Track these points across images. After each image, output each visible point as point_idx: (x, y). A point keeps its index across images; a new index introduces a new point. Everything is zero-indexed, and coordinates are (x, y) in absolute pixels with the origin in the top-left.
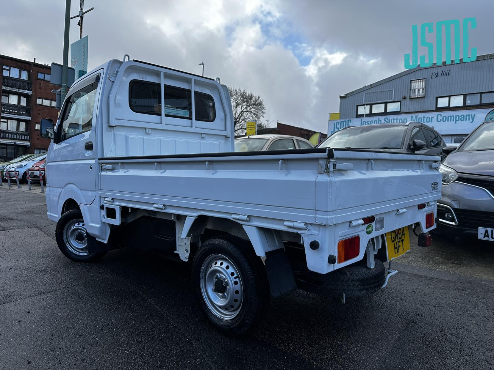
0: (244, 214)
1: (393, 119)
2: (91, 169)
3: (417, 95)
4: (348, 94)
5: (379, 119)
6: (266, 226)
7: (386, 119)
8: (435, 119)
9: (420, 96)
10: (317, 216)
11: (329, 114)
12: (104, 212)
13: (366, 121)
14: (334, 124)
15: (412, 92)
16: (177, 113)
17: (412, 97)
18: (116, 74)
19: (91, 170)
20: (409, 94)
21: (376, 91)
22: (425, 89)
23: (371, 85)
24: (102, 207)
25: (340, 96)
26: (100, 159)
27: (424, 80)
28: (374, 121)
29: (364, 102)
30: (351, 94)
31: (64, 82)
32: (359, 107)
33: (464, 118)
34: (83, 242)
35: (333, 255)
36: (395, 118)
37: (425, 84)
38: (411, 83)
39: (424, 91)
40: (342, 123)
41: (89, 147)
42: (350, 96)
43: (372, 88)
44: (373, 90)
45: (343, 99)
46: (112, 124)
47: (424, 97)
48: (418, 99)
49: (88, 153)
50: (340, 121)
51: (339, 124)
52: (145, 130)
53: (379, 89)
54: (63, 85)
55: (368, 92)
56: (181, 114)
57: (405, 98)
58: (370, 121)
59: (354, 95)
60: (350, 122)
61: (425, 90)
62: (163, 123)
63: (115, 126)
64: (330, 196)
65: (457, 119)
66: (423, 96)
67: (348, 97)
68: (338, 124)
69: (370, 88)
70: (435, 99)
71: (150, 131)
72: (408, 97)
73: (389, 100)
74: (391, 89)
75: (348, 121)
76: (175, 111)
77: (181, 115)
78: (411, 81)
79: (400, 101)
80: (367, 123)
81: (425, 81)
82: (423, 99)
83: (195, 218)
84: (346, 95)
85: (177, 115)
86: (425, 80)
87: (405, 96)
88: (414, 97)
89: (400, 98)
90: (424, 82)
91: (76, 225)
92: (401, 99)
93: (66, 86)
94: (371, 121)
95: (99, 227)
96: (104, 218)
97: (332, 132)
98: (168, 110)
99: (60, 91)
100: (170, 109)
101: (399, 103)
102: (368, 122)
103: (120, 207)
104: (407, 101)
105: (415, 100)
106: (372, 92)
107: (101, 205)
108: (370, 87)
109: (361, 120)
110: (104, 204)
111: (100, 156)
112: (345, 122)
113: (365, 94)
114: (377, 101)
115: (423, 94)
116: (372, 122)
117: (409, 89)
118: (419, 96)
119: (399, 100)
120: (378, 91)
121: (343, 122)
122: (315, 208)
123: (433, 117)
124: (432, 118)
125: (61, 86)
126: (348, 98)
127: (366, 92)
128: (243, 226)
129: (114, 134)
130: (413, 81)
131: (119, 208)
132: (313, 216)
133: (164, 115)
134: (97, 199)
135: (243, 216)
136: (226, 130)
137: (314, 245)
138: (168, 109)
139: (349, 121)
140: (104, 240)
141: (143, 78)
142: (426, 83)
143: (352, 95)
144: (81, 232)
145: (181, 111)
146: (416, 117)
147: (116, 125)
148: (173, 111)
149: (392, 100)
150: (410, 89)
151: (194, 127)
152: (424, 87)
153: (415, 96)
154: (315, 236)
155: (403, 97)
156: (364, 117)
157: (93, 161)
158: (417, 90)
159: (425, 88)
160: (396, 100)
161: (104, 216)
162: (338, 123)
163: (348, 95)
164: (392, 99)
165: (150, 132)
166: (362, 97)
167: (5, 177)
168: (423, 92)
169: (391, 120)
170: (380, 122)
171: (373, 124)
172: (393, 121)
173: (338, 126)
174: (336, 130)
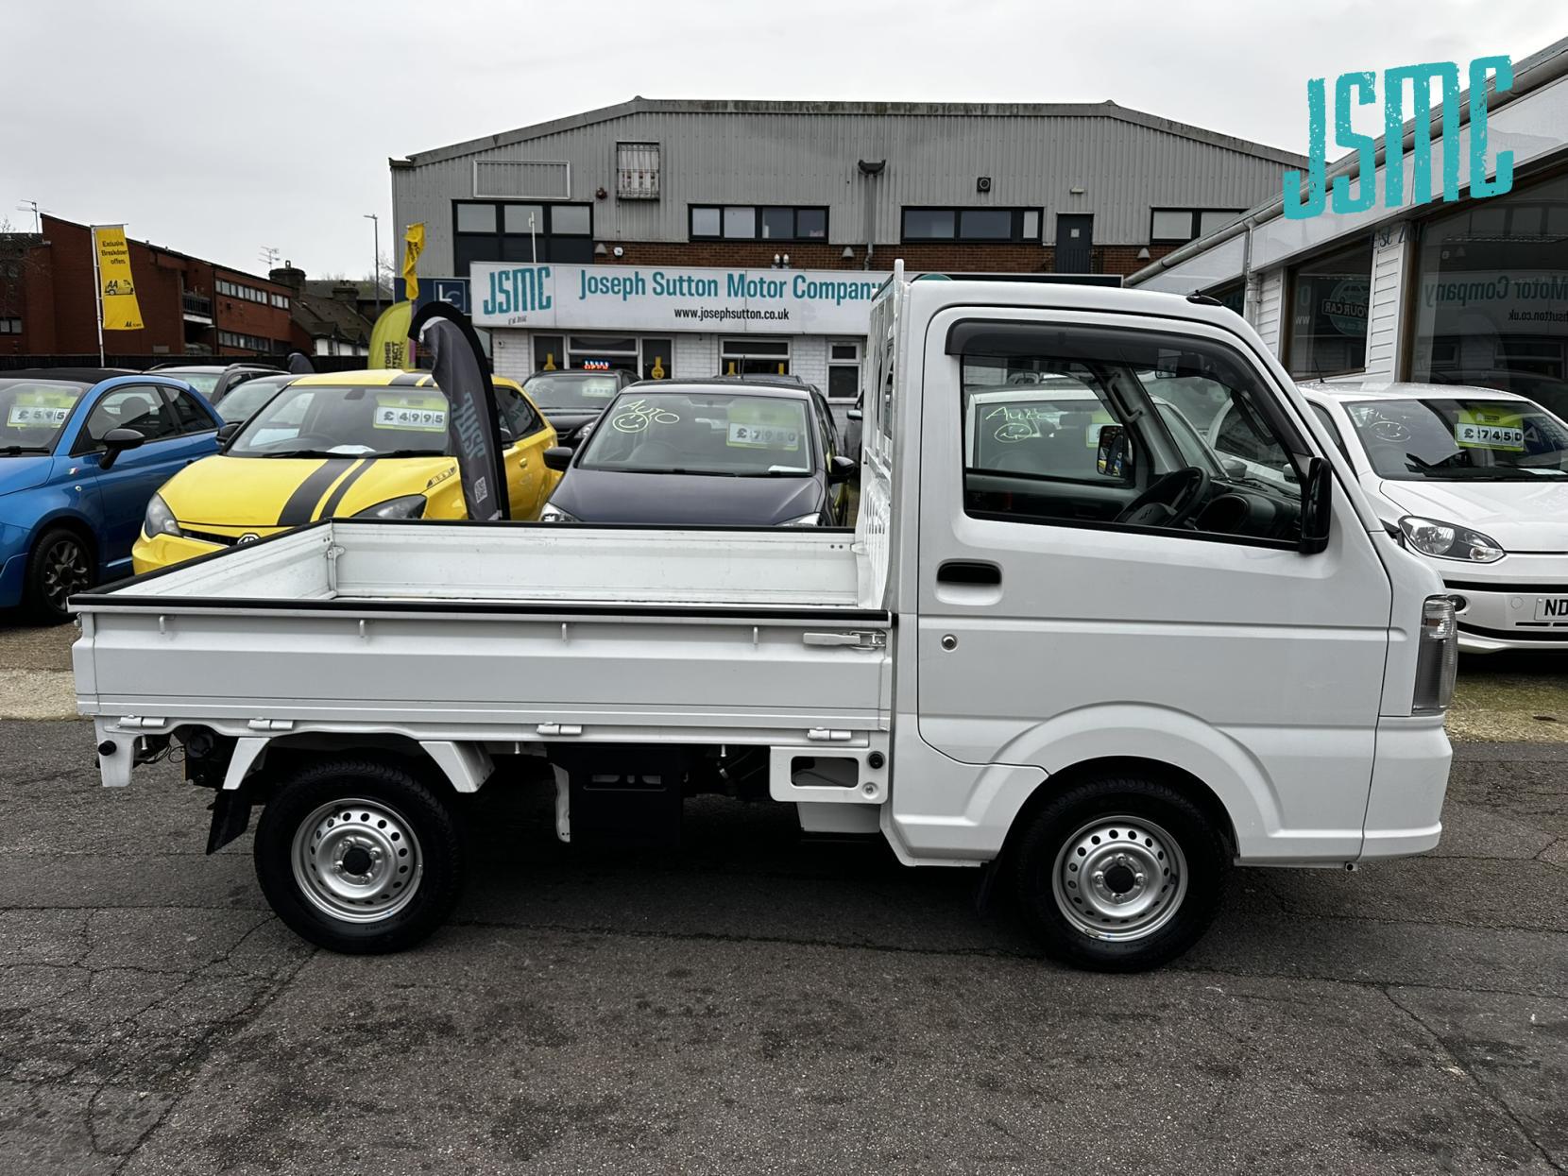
1: (677, 278)
3: (637, 190)
5: (637, 274)
7: (658, 278)
8: (788, 289)
9: (646, 193)
13: (599, 278)
14: (492, 275)
15: (622, 181)
17: (624, 196)
20: (613, 183)
21: (515, 160)
22: (657, 175)
23: (496, 138)
25: (390, 159)
27: (656, 147)
28: (622, 281)
29: (478, 193)
30: (428, 158)
32: (462, 208)
33: (856, 291)
36: (685, 278)
37: (657, 159)
38: (618, 150)
39: (656, 180)
40: (520, 275)
43: (500, 147)
44: (502, 156)
45: (402, 174)
47: (658, 200)
48: (642, 205)
50: (511, 268)
51: (508, 278)
53: (522, 153)
55: (489, 160)
57: (602, 196)
58: (610, 279)
59: (439, 160)
60: (548, 276)
65: (842, 294)
66: (655, 199)
67: (421, 167)
68: (504, 276)
69: (493, 148)
70: (685, 209)
72: (612, 194)
73: (557, 196)
74: (562, 161)
75: (540, 271)
78: (618, 143)
79: (592, 207)
80: (602, 284)
81: (661, 152)
82: (655, 205)
84: (413, 158)
87: (602, 189)
88: (632, 196)
89: (589, 194)
90: (655, 155)
92: (593, 199)
94: (613, 279)
97: (486, 302)
102: (604, 281)
104: (612, 208)
105: (635, 205)
106: (502, 160)
109: (583, 272)
112: (528, 275)
113: (479, 164)
114: (517, 193)
115: (653, 190)
116: (615, 282)
117: (614, 171)
118: (642, 196)
119: (586, 201)
120: (522, 161)
121: (523, 272)
123: (785, 283)
124: (782, 284)
126: (418, 170)
127: (483, 158)
130: (626, 147)
139: (544, 272)
142: (660, 157)
143: (432, 162)
146: (742, 277)
149: (565, 199)
150: (618, 170)
152: (654, 169)
153: (633, 192)
155: (597, 193)
158: (636, 175)
159: (659, 171)
160: (578, 201)
162: (506, 273)
163: (419, 162)
164: (564, 194)
166: (468, 174)
168: (653, 184)
169: (674, 281)
170: (640, 283)
171: (622, 288)
172: (678, 284)
173: (508, 285)
174: (501, 298)
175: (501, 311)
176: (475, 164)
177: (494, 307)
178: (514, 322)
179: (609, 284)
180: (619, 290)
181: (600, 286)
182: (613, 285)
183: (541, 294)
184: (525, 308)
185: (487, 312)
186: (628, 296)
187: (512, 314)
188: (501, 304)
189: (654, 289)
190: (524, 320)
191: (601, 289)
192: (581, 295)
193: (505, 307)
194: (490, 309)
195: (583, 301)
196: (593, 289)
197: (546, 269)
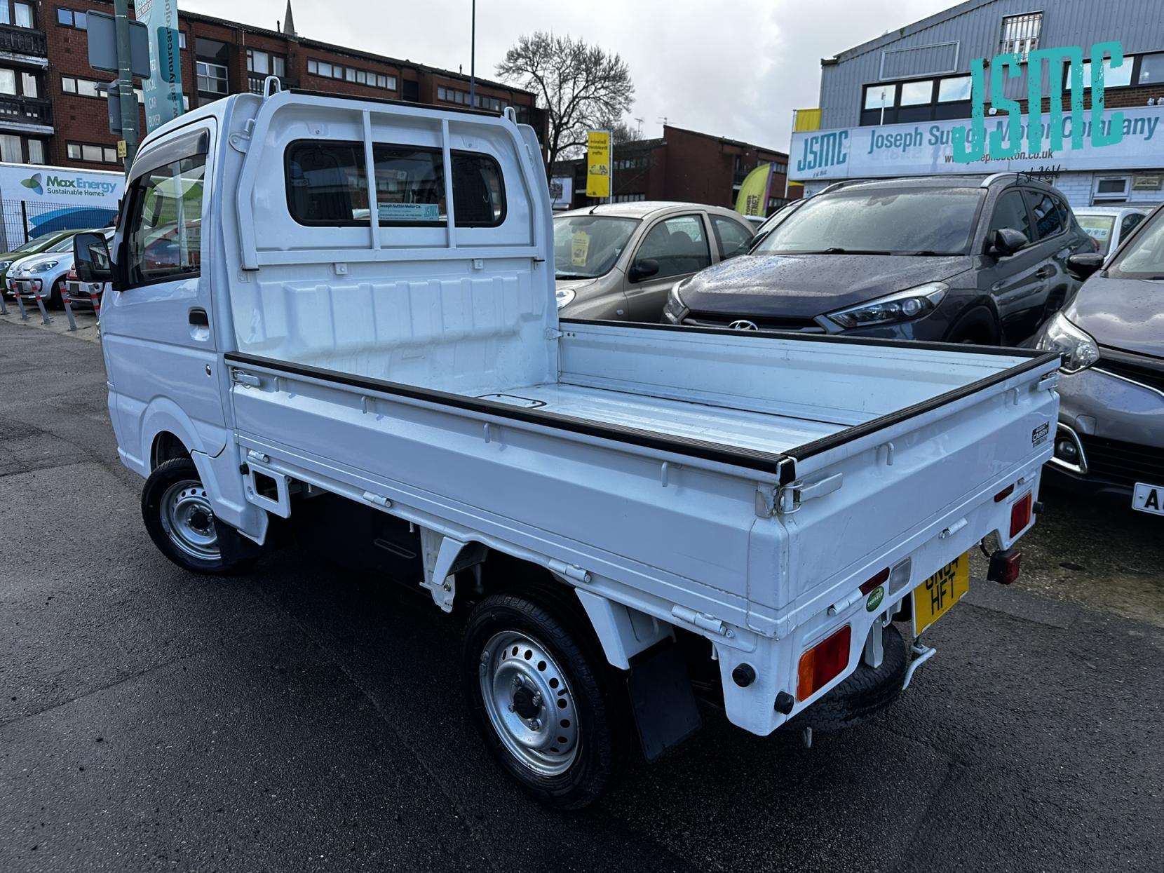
0: (577, 566)
1: (950, 129)
2: (210, 374)
4: (843, 53)
5: (917, 129)
6: (632, 605)
7: (935, 130)
9: (1024, 59)
10: (751, 613)
11: (795, 111)
12: (250, 481)
13: (885, 136)
14: (806, 141)
15: (1005, 49)
16: (407, 213)
18: (250, 133)
19: (209, 376)
21: (914, 47)
22: (1038, 41)
23: (902, 31)
24: (244, 469)
25: (822, 60)
26: (227, 356)
27: (1038, 16)
28: (904, 136)
29: (883, 77)
30: (850, 56)
31: (124, 62)
32: (869, 90)
33: (1129, 127)
34: (208, 530)
35: (787, 692)
37: (1040, 27)
38: (1003, 24)
39: (1036, 45)
40: (826, 139)
41: (199, 318)
42: (848, 60)
43: (905, 37)
44: (905, 45)
45: (830, 69)
46: (250, 264)
49: (200, 335)
50: (819, 134)
51: (817, 142)
52: (332, 268)
53: (923, 40)
54: (121, 69)
55: (894, 49)
56: (420, 215)
58: (894, 135)
59: (858, 56)
60: (846, 137)
61: (1039, 43)
62: (377, 245)
63: (258, 270)
64: (784, 573)
67: (843, 62)
68: (814, 141)
69: (899, 40)
71: (345, 270)
73: (946, 70)
74: (954, 42)
75: (841, 134)
76: (405, 209)
77: (419, 219)
78: (1004, 18)
80: (887, 140)
81: (1041, 19)
83: (462, 545)
84: (839, 57)
85: (411, 219)
86: (1041, 15)
87: (986, 60)
90: (1037, 22)
91: (188, 492)
93: (131, 73)
94: (897, 136)
95: (241, 513)
96: (252, 493)
97: (800, 162)
98: (387, 208)
99: (115, 86)
100: (391, 206)
101: (970, 79)
102: (889, 138)
103: (285, 477)
106: (904, 48)
107: (242, 464)
108: (900, 37)
109: (874, 132)
110: (248, 462)
111: (226, 347)
112: (832, 138)
113: (886, 54)
114: (914, 73)
116: (899, 138)
117: (998, 42)
119: (969, 71)
120: (920, 46)
121: (828, 136)
122: (748, 594)
125: (117, 72)
126: (841, 64)
127: (889, 49)
128: (576, 589)
129: (258, 286)
130: (1010, 20)
131: (283, 479)
132: (742, 612)
133: (378, 224)
134: (231, 448)
135: (576, 570)
136: (532, 244)
137: (744, 676)
138: (387, 206)
139: (843, 135)
140: (258, 537)
141: (318, 133)
142: (1042, 25)
143: (853, 58)
144: (201, 508)
145: (420, 207)
147: (259, 266)
148: (399, 211)
149: (953, 72)
150: (1001, 42)
151: (453, 246)
152: (1035, 35)
154: (746, 654)
156: (879, 124)
157: (213, 357)
158: (1017, 43)
159: (1040, 37)
160: (964, 72)
161: (249, 488)
162: (816, 138)
163: (843, 59)
164: (952, 69)
165: (346, 273)
166: (878, 62)
167: (11, 290)
168: (1032, 49)
169: (948, 132)
170: (919, 136)
171: (903, 142)
172: (951, 134)
173: (816, 147)
174: (810, 157)
175: (810, 168)
176: (884, 54)
177: (804, 165)
178: (817, 175)
179: (893, 140)
180: (900, 144)
181: (885, 142)
182: (896, 140)
183: (839, 152)
184: (826, 165)
185: (799, 169)
186: (907, 148)
187: (817, 170)
188: (810, 162)
189: (930, 140)
190: (825, 173)
191: (886, 145)
192: (869, 150)
193: (812, 165)
194: (802, 167)
195: (871, 155)
196: (880, 145)
197: (846, 132)
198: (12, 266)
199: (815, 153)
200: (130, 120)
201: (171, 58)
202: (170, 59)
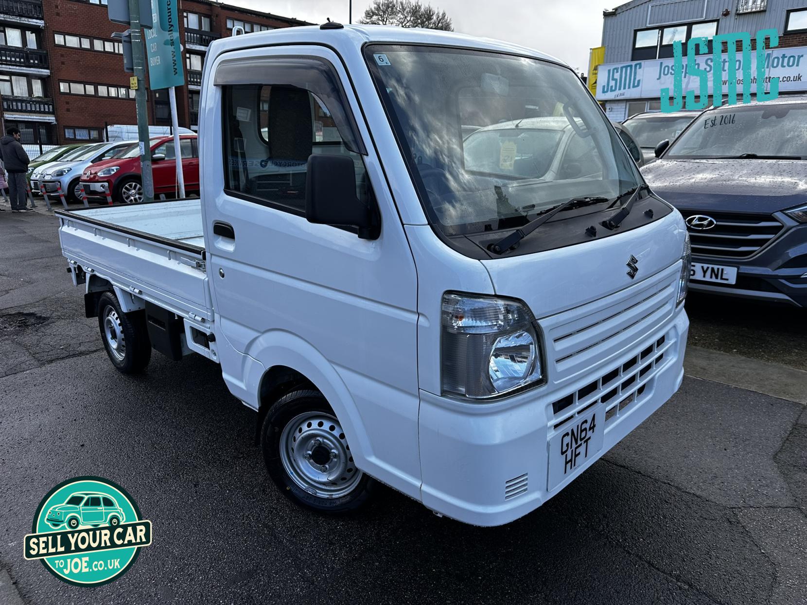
3: (750, 7)
4: (619, 7)
9: (756, 8)
11: (591, 49)
13: (670, 66)
14: (609, 71)
15: (741, 3)
17: (741, 12)
20: (735, 5)
21: (673, 1)
25: (604, 12)
28: (685, 66)
29: (649, 24)
30: (624, 9)
31: (135, 16)
32: (639, 33)
40: (624, 69)
42: (623, 12)
45: (610, 19)
47: (764, 11)
48: (752, 16)
50: (620, 66)
51: (617, 72)
54: (132, 21)
55: (658, 3)
57: (726, 14)
59: (631, 9)
60: (640, 68)
66: (762, 9)
67: (620, 13)
68: (615, 71)
70: (785, 13)
72: (734, 12)
73: (697, 18)
75: (636, 65)
79: (718, 21)
80: (672, 69)
82: (762, 14)
84: (616, 9)
87: (727, 10)
88: (746, 11)
89: (717, 14)
92: (720, 17)
93: (139, 24)
97: (604, 86)
99: (128, 34)
101: (715, 24)
104: (731, 20)
105: (747, 17)
106: (666, 2)
109: (661, 63)
112: (629, 68)
113: (652, 6)
114: (673, 20)
115: (762, 4)
118: (754, 10)
119: (715, 19)
120: (678, 1)
121: (626, 67)
123: (802, 56)
125: (129, 23)
126: (618, 15)
127: (654, 3)
139: (638, 66)
143: (627, 10)
149: (702, 19)
153: (747, 9)
155: (723, 12)
160: (710, 19)
162: (617, 69)
163: (619, 11)
164: (702, 17)
166: (645, 12)
168: (762, 1)
173: (617, 76)
174: (612, 83)
175: (612, 91)
176: (650, 7)
177: (608, 89)
178: (618, 96)
181: (670, 71)
183: (635, 79)
184: (624, 88)
185: (604, 92)
187: (617, 92)
188: (612, 87)
190: (624, 95)
191: (671, 73)
192: (658, 77)
193: (613, 89)
194: (606, 90)
195: (658, 81)
196: (666, 73)
197: (640, 64)
198: (35, 172)
199: (616, 80)
200: (140, 61)
201: (170, 12)
202: (168, 12)
